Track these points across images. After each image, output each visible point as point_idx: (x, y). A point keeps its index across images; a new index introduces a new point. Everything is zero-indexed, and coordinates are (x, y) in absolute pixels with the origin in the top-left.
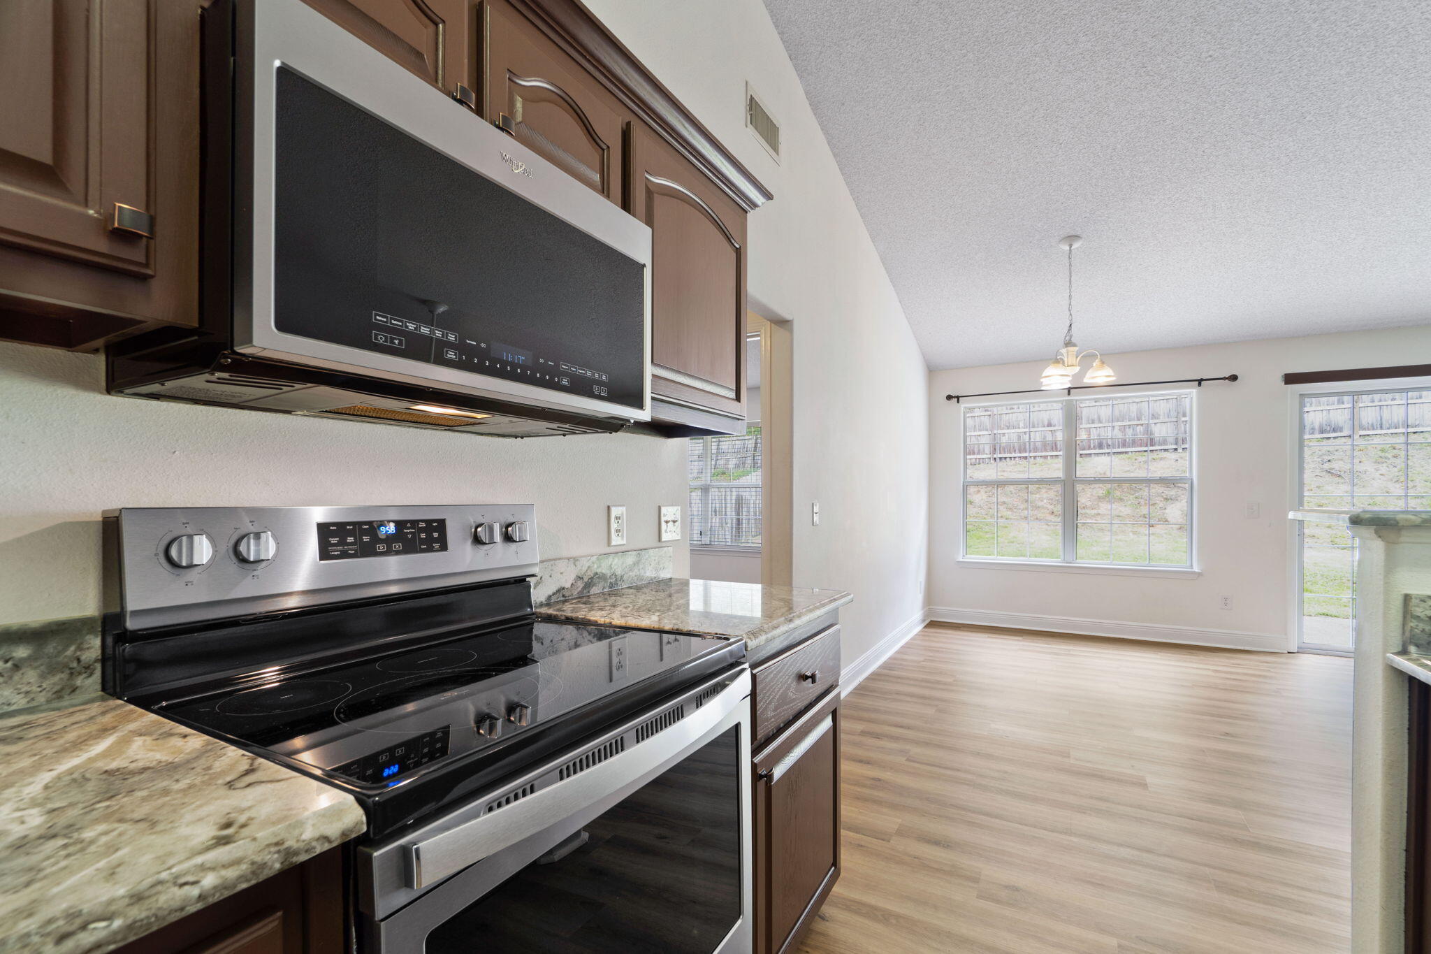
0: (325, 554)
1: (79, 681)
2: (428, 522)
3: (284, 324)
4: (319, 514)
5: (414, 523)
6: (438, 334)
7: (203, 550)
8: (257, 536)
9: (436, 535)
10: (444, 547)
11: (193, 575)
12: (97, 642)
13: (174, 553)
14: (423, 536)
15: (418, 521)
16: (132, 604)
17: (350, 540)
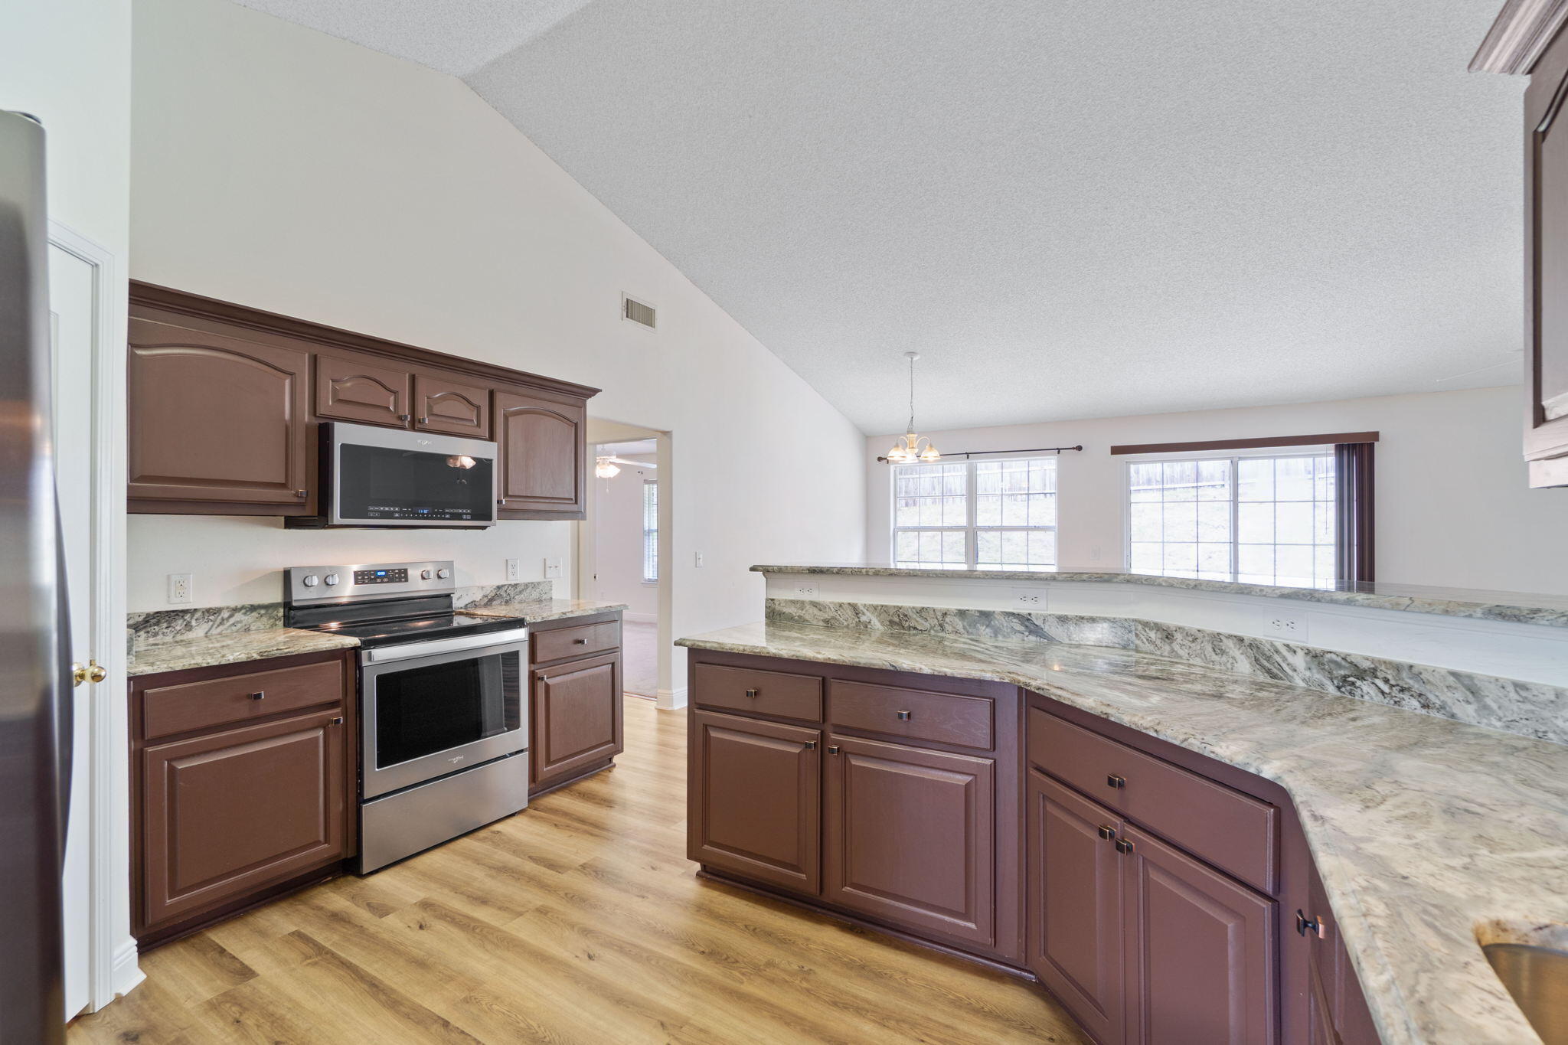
0: (356, 583)
1: (277, 623)
2: (400, 570)
3: (342, 516)
4: (356, 568)
5: (393, 570)
6: (392, 509)
7: (315, 581)
8: (332, 576)
9: (403, 575)
10: (406, 581)
11: (311, 589)
12: (282, 610)
13: (306, 581)
14: (397, 576)
15: (395, 570)
16: (295, 597)
17: (366, 577)
